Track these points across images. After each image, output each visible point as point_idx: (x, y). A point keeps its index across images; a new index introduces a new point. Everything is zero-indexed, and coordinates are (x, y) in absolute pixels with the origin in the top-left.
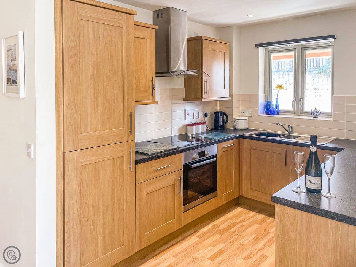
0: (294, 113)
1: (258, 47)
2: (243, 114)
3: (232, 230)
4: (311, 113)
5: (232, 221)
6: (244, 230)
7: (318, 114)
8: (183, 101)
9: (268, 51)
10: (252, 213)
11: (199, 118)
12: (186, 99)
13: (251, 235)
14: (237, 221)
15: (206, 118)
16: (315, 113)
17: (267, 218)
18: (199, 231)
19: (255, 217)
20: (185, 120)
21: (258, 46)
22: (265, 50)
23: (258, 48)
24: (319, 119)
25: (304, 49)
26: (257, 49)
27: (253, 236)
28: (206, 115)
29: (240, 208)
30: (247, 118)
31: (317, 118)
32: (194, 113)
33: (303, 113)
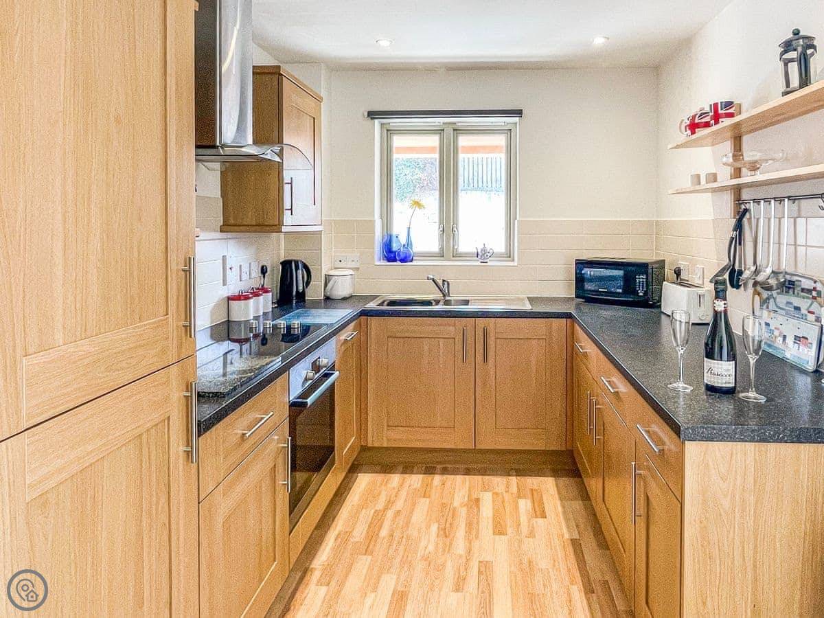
0: (441, 255)
1: (372, 119)
2: (340, 265)
3: (384, 533)
4: (476, 255)
5: (368, 510)
6: (408, 523)
7: (489, 255)
8: (219, 235)
9: (388, 130)
10: (395, 479)
11: (250, 278)
12: (226, 228)
13: (428, 527)
14: (380, 506)
15: (264, 277)
16: (482, 255)
17: (430, 479)
18: (311, 566)
19: (407, 484)
20: (224, 284)
21: (372, 115)
22: (381, 127)
23: (373, 121)
24: (489, 264)
25: (458, 132)
26: (369, 122)
27: (434, 528)
28: (264, 271)
29: (363, 474)
30: (351, 272)
31: (486, 262)
32: (240, 266)
33: (456, 255)
